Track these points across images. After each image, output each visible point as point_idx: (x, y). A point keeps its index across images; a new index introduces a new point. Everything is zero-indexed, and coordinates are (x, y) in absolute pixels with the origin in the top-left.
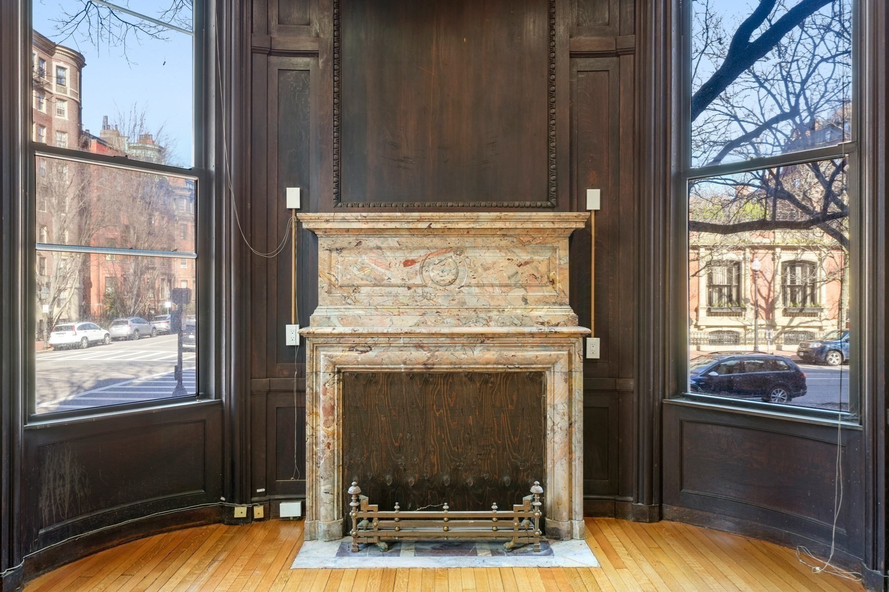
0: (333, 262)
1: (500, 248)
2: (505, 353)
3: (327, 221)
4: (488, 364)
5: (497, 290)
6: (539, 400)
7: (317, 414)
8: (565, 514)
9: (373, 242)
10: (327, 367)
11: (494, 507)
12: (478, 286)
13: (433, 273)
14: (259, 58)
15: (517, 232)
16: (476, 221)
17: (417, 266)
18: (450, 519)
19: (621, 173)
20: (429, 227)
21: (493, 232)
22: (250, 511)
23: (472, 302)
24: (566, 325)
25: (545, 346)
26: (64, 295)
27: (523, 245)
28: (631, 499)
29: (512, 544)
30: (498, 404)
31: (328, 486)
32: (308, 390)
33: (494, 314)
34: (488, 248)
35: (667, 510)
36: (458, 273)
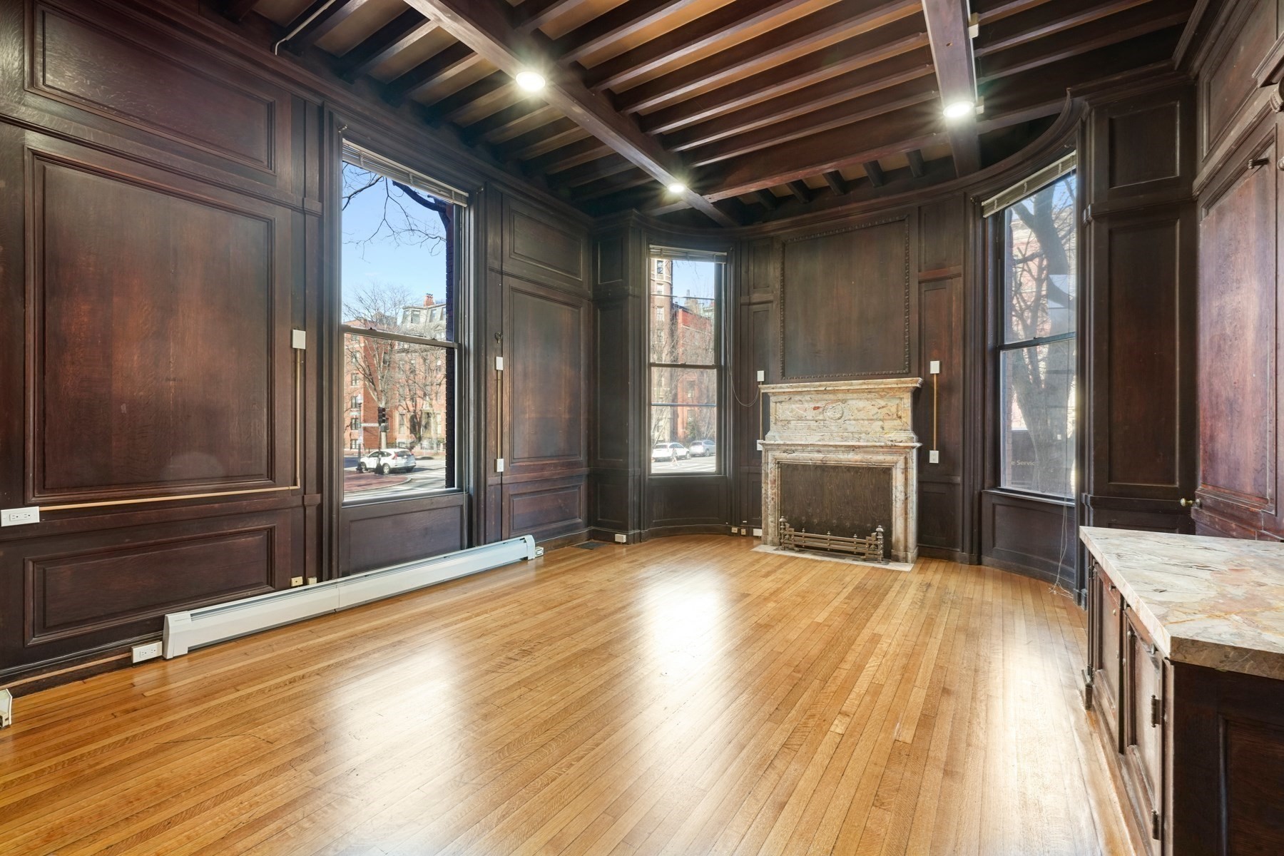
0: (778, 409)
1: (868, 399)
2: (866, 456)
3: (773, 388)
4: (856, 462)
5: (866, 422)
6: (889, 483)
7: (768, 483)
8: (902, 548)
9: (798, 397)
10: (772, 460)
11: (855, 536)
12: (855, 420)
13: (829, 414)
14: (744, 308)
15: (877, 390)
16: (851, 385)
17: (821, 410)
18: (831, 540)
19: (954, 350)
20: (825, 389)
21: (863, 391)
22: (739, 531)
23: (851, 429)
24: (906, 442)
25: (891, 453)
26: (661, 423)
27: (882, 397)
28: (959, 550)
29: (865, 557)
30: (864, 484)
31: (773, 519)
32: (763, 471)
33: (863, 436)
34: (861, 399)
35: (986, 559)
36: (843, 413)
